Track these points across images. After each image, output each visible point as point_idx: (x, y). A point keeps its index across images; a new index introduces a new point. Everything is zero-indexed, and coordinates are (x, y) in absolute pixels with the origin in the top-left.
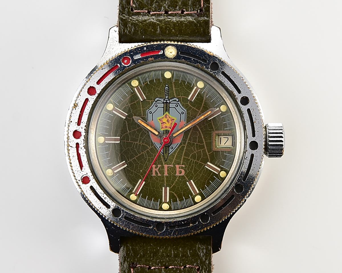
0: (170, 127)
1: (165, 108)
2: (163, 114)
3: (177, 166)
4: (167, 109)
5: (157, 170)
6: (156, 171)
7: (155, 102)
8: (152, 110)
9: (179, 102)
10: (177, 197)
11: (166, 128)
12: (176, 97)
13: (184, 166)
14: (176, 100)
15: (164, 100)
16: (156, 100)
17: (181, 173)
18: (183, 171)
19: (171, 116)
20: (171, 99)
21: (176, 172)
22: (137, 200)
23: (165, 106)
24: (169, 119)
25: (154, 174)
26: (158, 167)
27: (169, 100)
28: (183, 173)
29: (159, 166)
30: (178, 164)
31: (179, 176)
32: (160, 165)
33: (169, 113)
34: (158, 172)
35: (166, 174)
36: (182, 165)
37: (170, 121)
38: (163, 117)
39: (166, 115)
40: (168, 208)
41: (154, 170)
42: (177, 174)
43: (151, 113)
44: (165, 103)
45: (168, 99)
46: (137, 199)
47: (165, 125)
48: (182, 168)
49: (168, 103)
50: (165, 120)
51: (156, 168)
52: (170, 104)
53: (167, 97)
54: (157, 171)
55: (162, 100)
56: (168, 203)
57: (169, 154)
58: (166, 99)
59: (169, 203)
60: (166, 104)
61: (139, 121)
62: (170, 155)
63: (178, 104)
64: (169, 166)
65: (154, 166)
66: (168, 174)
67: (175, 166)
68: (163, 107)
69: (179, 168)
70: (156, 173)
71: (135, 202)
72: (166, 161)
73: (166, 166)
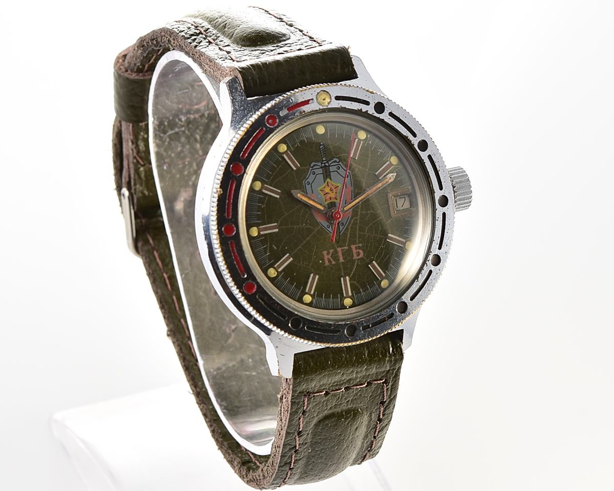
0: (335, 198)
1: (325, 174)
2: (324, 182)
3: (353, 247)
4: (327, 174)
5: (329, 256)
6: (328, 259)
7: (311, 168)
8: (310, 180)
9: (340, 163)
10: (359, 287)
11: (330, 199)
12: (335, 156)
13: (361, 245)
14: (336, 161)
15: (322, 163)
16: (312, 165)
17: (358, 254)
18: (361, 251)
19: (334, 182)
20: (330, 160)
21: (353, 255)
22: (312, 302)
23: (324, 170)
24: (332, 187)
25: (327, 263)
26: (329, 253)
27: (328, 162)
28: (361, 255)
29: (331, 251)
30: (354, 244)
31: (358, 259)
32: (333, 250)
33: (331, 180)
34: (332, 260)
35: (341, 260)
36: (359, 243)
37: (334, 189)
38: (323, 186)
39: (328, 182)
40: (351, 303)
41: (326, 257)
42: (355, 257)
43: (309, 184)
44: (324, 167)
45: (325, 162)
46: (312, 300)
47: (329, 196)
48: (359, 248)
49: (327, 166)
50: (327, 190)
51: (328, 254)
52: (330, 167)
53: (324, 159)
54: (330, 258)
55: (320, 164)
56: (350, 297)
57: (340, 233)
58: (324, 162)
59: (352, 297)
60: (325, 169)
61: (299, 195)
62: (342, 234)
63: (339, 166)
64: (343, 248)
65: (325, 253)
66: (344, 259)
67: (350, 248)
68: (322, 172)
69: (356, 249)
70: (330, 261)
71: (310, 305)
72: (338, 243)
73: (339, 249)
